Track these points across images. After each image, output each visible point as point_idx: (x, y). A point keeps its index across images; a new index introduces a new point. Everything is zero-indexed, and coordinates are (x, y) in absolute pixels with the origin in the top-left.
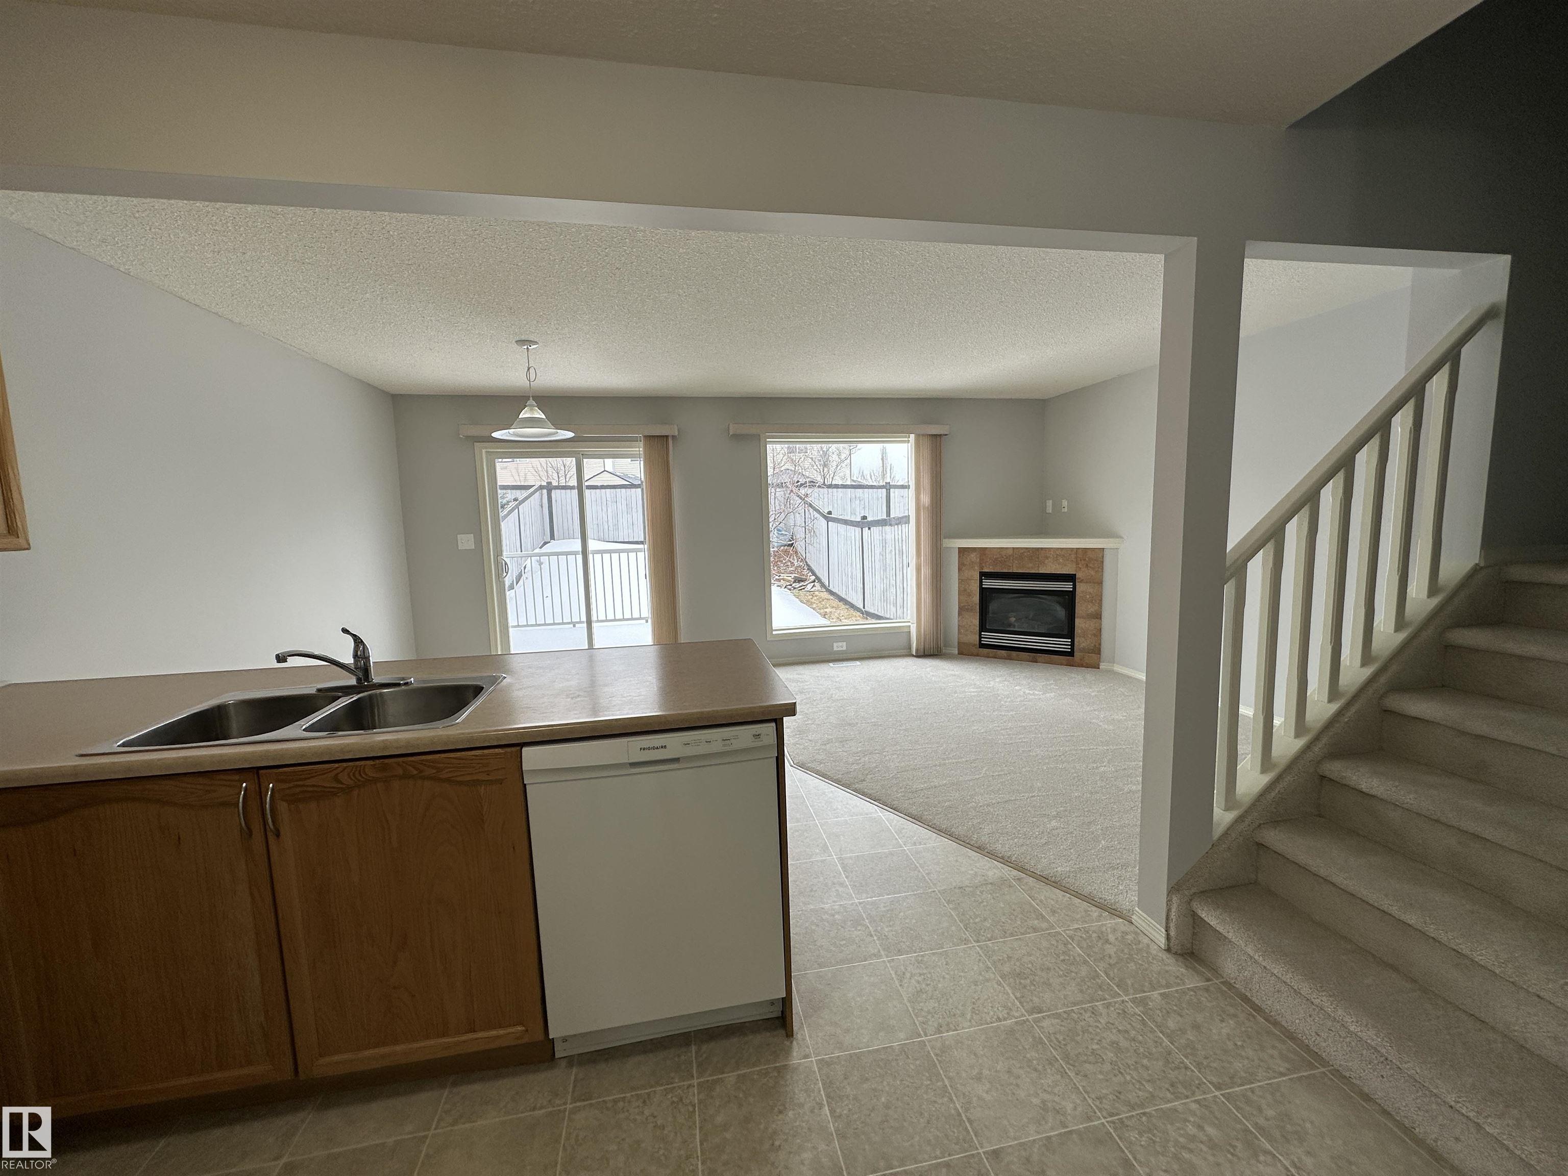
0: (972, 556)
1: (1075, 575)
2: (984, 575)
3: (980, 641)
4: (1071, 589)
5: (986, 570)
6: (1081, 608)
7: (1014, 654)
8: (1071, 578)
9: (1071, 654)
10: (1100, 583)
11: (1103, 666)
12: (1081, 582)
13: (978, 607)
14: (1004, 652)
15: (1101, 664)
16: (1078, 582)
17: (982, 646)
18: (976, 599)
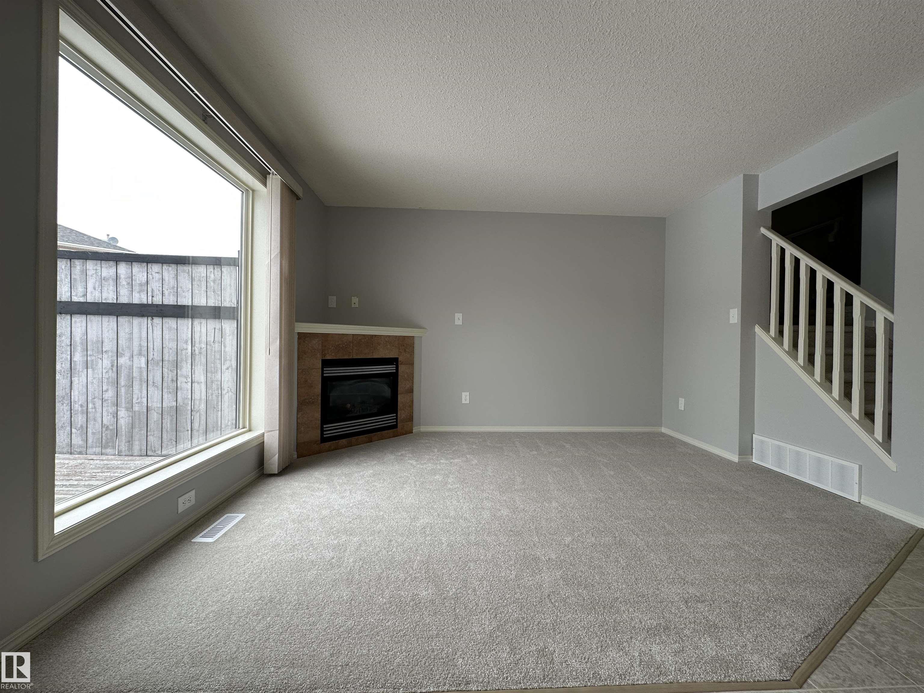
0: (314, 342)
1: (398, 358)
2: (326, 363)
3: (322, 434)
4: (395, 371)
5: (328, 357)
6: (402, 386)
7: (354, 439)
8: (394, 361)
9: (395, 427)
10: (412, 364)
11: (415, 430)
12: (401, 364)
13: (320, 398)
14: (344, 441)
15: (414, 428)
16: (400, 364)
17: (324, 440)
18: (318, 389)
